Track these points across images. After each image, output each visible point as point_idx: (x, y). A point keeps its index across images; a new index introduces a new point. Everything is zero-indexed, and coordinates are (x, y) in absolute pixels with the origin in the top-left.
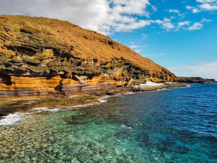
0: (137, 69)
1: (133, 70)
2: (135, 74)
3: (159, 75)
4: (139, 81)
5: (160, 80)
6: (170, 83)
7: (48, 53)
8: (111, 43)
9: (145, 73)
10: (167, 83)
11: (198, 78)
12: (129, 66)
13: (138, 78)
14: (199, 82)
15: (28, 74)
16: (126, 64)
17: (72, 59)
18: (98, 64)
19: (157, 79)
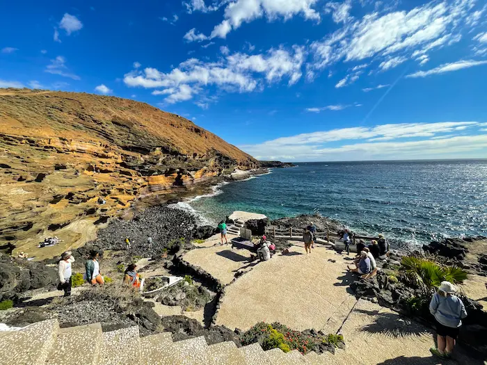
0: (227, 158)
1: (224, 160)
2: (226, 164)
3: (246, 163)
4: (229, 170)
5: (247, 168)
6: (255, 170)
7: (158, 151)
8: (197, 131)
9: (234, 162)
10: (252, 170)
11: (277, 162)
12: (220, 157)
13: (228, 167)
14: (278, 166)
15: (156, 173)
16: (217, 155)
17: (179, 156)
18: (197, 158)
19: (244, 167)
